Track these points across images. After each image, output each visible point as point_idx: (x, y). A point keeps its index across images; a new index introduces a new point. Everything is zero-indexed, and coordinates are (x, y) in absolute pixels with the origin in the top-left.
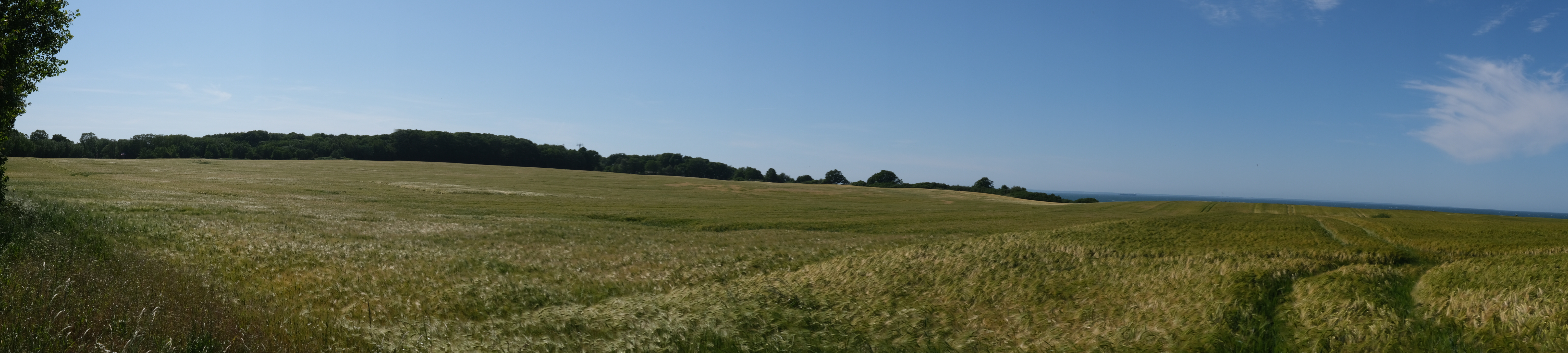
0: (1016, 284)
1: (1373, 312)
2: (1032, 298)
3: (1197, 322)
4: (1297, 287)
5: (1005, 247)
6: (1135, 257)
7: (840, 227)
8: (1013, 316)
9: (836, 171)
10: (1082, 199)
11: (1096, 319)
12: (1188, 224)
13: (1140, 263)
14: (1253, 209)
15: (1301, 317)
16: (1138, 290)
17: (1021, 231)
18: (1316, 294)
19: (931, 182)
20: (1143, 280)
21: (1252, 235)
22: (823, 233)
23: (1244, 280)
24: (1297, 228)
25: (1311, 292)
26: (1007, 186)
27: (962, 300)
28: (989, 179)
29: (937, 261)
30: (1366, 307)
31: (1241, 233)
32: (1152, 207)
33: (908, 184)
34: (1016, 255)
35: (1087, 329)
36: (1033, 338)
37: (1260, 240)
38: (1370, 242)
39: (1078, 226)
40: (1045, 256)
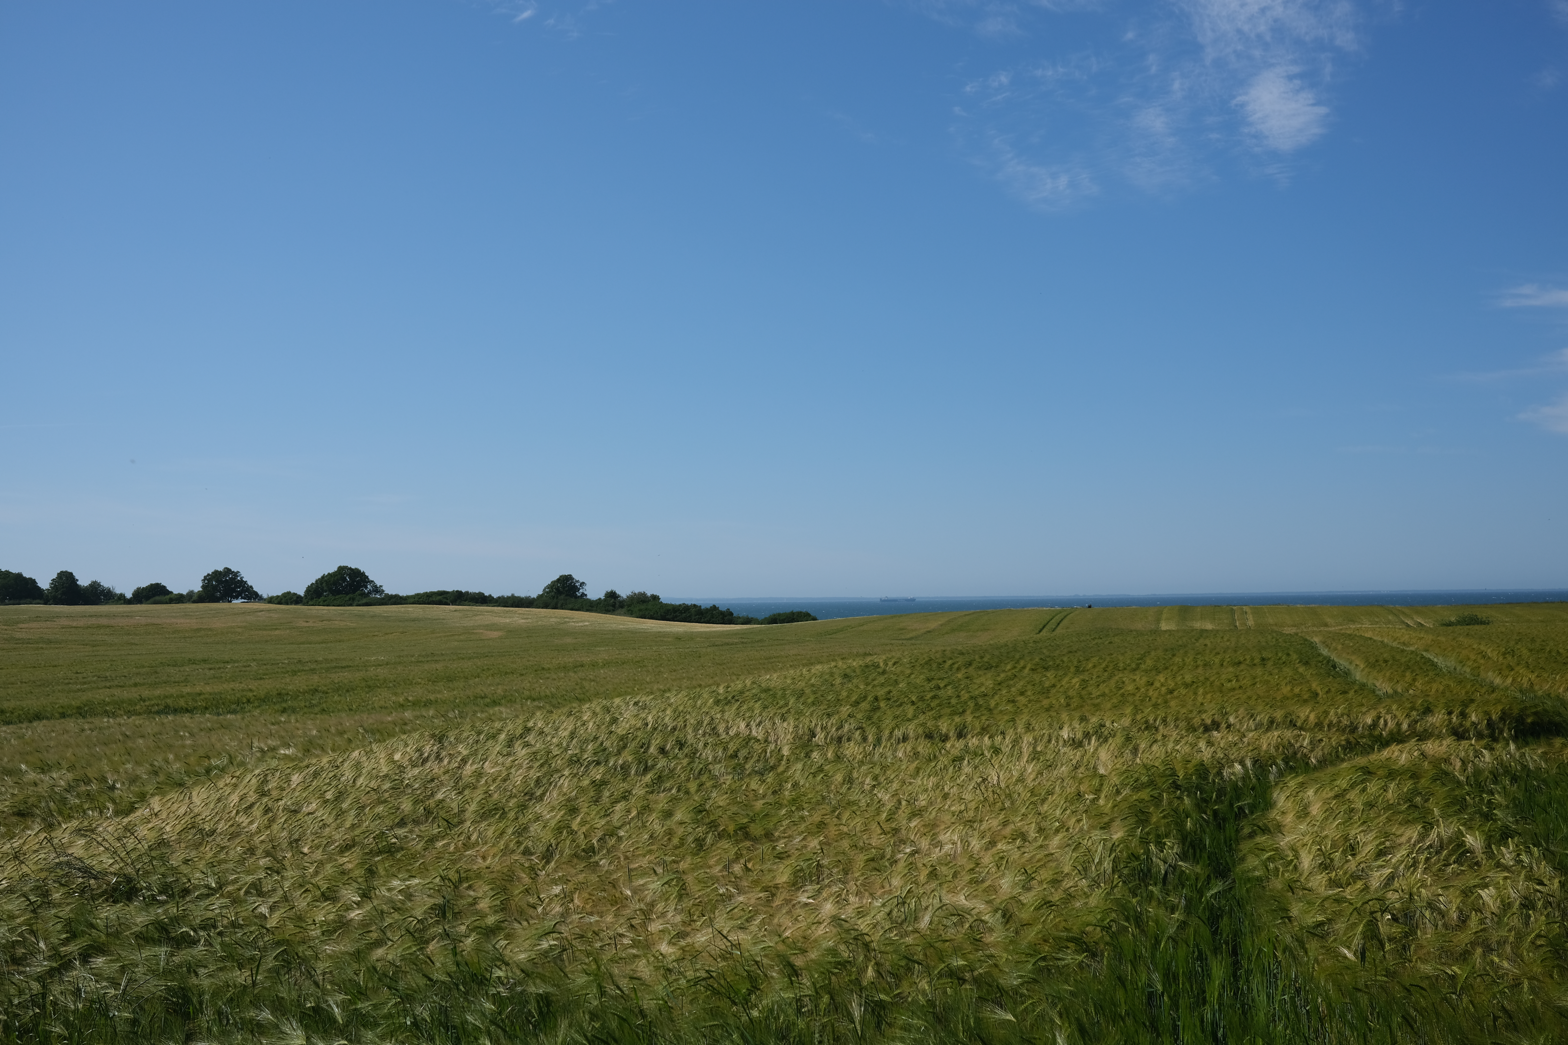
0: (646, 809)
1: (1480, 856)
2: (682, 840)
3: (1055, 882)
4: (1283, 798)
5: (621, 729)
6: (905, 739)
7: (238, 703)
8: (641, 882)
9: (228, 571)
10: (779, 615)
11: (827, 881)
12: (1018, 662)
13: (916, 754)
14: (1158, 621)
15: (1300, 868)
16: (916, 813)
17: (652, 693)
18: (1329, 813)
19: (449, 589)
20: (926, 790)
21: (1162, 680)
22: (198, 717)
23: (1151, 783)
24: (1263, 659)
25: (1315, 809)
26: (618, 592)
27: (527, 852)
28: (576, 577)
29: (469, 769)
30: (1462, 844)
31: (1137, 678)
32: (933, 625)
33: (396, 596)
34: (645, 746)
35: (806, 904)
36: (689, 929)
37: (1183, 691)
38: (1448, 686)
39: (775, 676)
40: (706, 745)
